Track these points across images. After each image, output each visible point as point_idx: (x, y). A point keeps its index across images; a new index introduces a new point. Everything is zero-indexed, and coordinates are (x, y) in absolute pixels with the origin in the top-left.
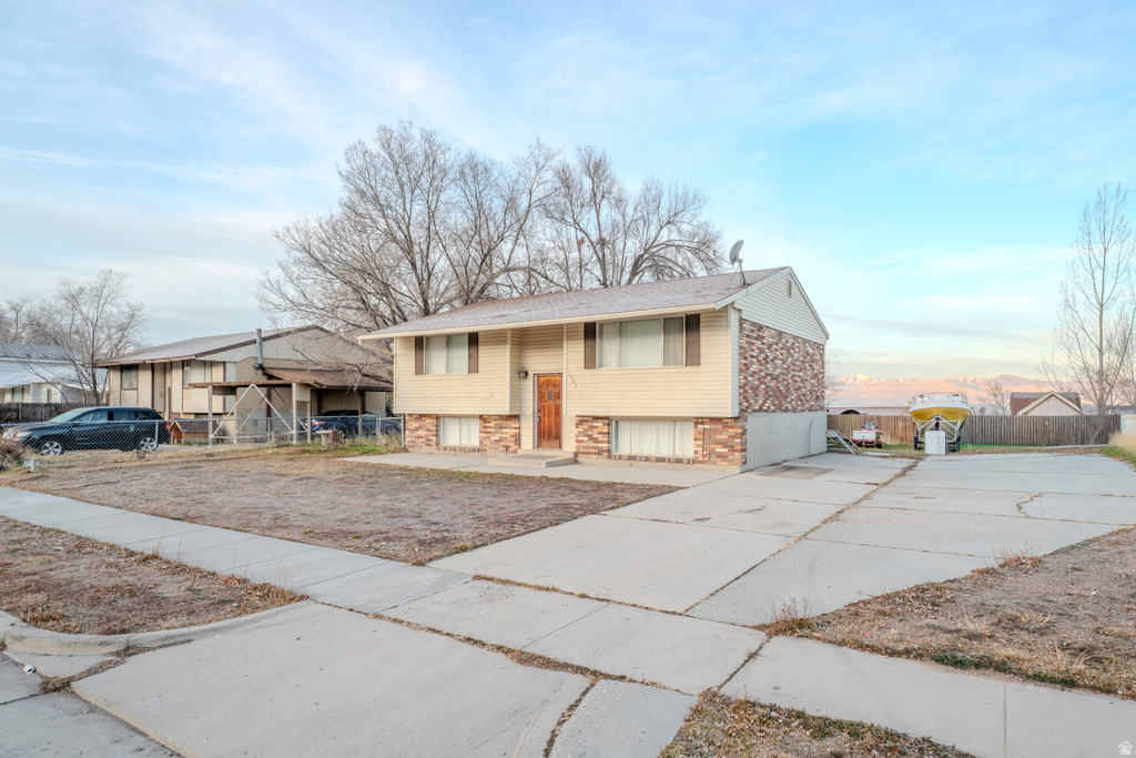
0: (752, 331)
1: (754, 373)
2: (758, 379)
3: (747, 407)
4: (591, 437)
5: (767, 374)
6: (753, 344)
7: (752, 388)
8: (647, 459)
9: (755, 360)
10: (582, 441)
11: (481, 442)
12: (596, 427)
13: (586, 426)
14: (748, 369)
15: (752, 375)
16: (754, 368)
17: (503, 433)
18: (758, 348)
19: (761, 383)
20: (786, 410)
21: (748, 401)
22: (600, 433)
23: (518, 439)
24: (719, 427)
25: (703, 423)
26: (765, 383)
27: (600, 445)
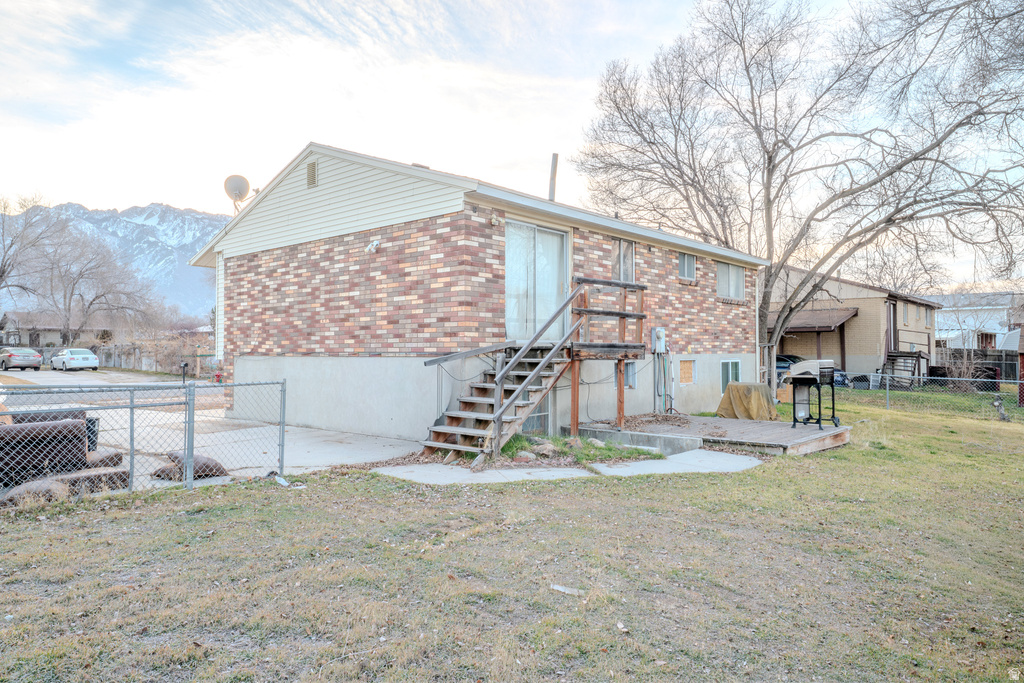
0: (239, 266)
1: (244, 311)
2: (249, 318)
3: (232, 350)
5: (265, 309)
6: (241, 280)
7: (239, 329)
9: (245, 297)
14: (235, 308)
15: (241, 314)
16: (244, 305)
18: (249, 282)
19: (254, 321)
20: (309, 353)
21: (233, 343)
26: (261, 321)
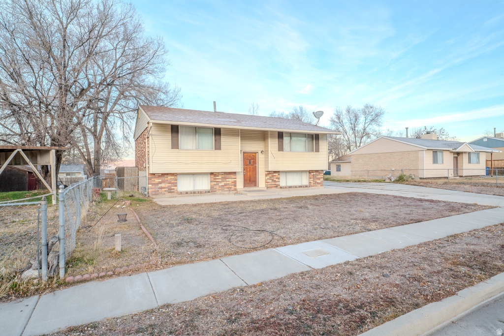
4: (273, 180)
8: (296, 187)
10: (269, 182)
11: (211, 187)
12: (275, 176)
13: (270, 175)
17: (227, 181)
22: (276, 178)
23: (235, 183)
24: (318, 173)
25: (313, 172)
27: (277, 183)
